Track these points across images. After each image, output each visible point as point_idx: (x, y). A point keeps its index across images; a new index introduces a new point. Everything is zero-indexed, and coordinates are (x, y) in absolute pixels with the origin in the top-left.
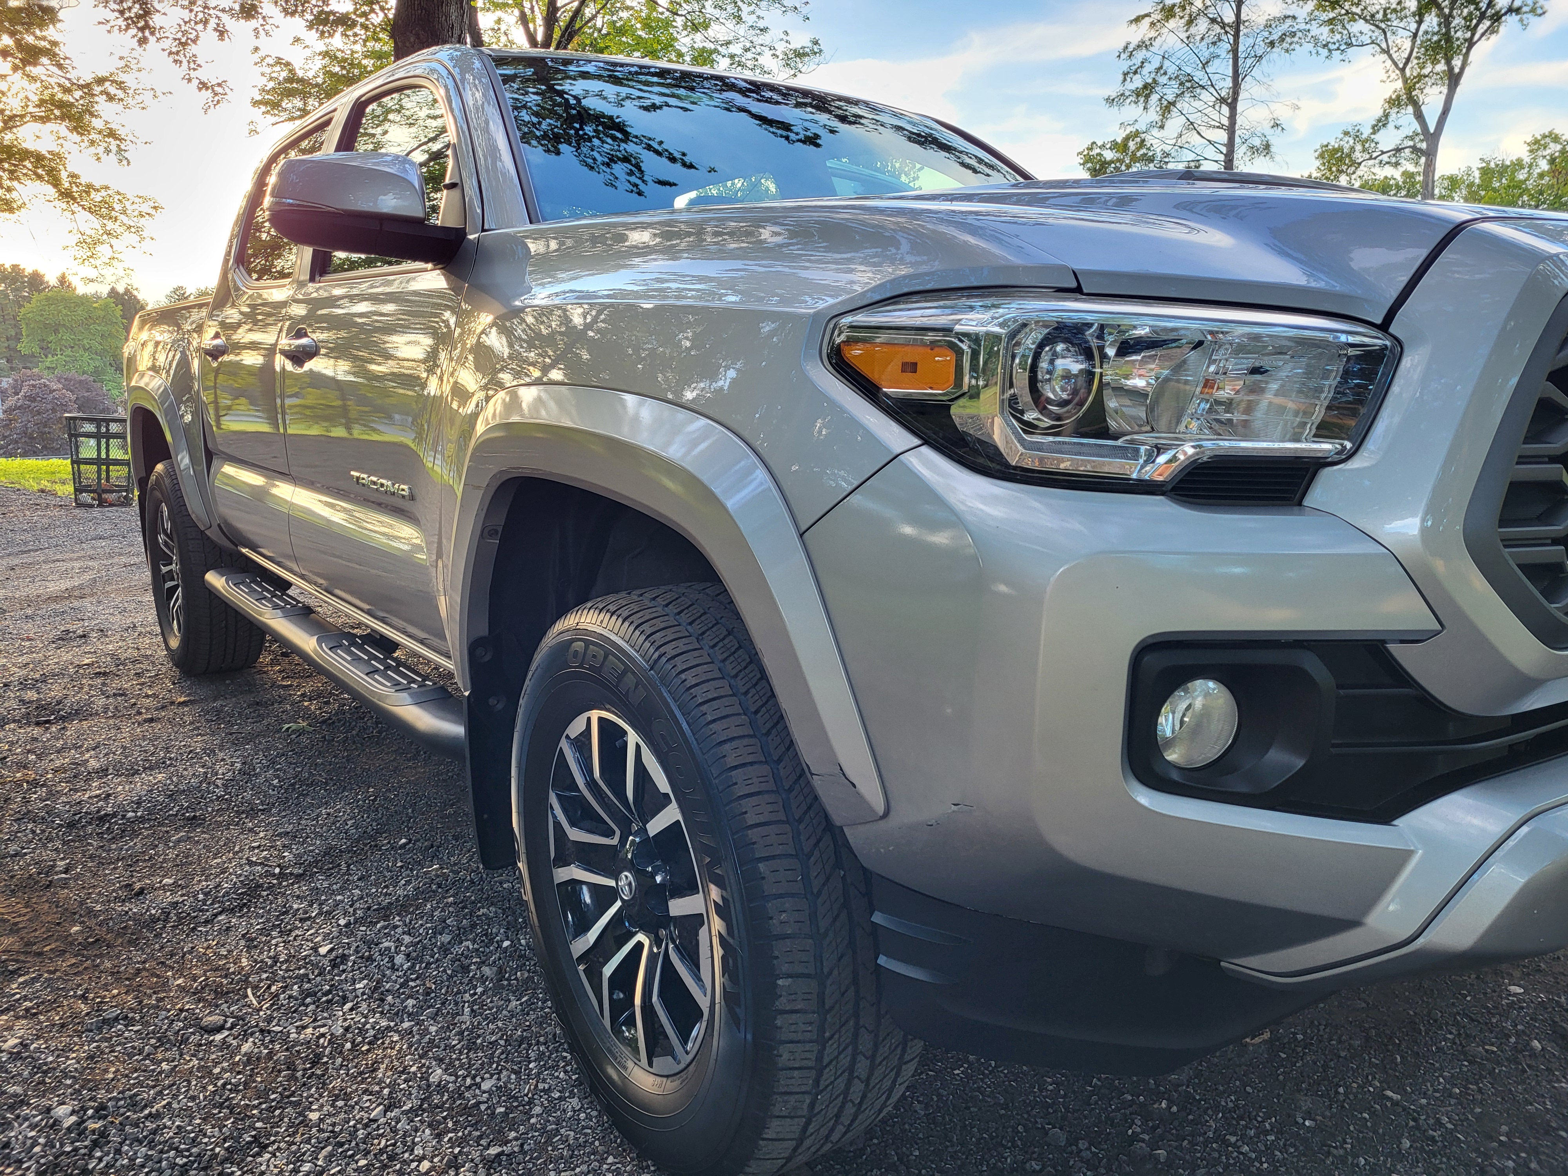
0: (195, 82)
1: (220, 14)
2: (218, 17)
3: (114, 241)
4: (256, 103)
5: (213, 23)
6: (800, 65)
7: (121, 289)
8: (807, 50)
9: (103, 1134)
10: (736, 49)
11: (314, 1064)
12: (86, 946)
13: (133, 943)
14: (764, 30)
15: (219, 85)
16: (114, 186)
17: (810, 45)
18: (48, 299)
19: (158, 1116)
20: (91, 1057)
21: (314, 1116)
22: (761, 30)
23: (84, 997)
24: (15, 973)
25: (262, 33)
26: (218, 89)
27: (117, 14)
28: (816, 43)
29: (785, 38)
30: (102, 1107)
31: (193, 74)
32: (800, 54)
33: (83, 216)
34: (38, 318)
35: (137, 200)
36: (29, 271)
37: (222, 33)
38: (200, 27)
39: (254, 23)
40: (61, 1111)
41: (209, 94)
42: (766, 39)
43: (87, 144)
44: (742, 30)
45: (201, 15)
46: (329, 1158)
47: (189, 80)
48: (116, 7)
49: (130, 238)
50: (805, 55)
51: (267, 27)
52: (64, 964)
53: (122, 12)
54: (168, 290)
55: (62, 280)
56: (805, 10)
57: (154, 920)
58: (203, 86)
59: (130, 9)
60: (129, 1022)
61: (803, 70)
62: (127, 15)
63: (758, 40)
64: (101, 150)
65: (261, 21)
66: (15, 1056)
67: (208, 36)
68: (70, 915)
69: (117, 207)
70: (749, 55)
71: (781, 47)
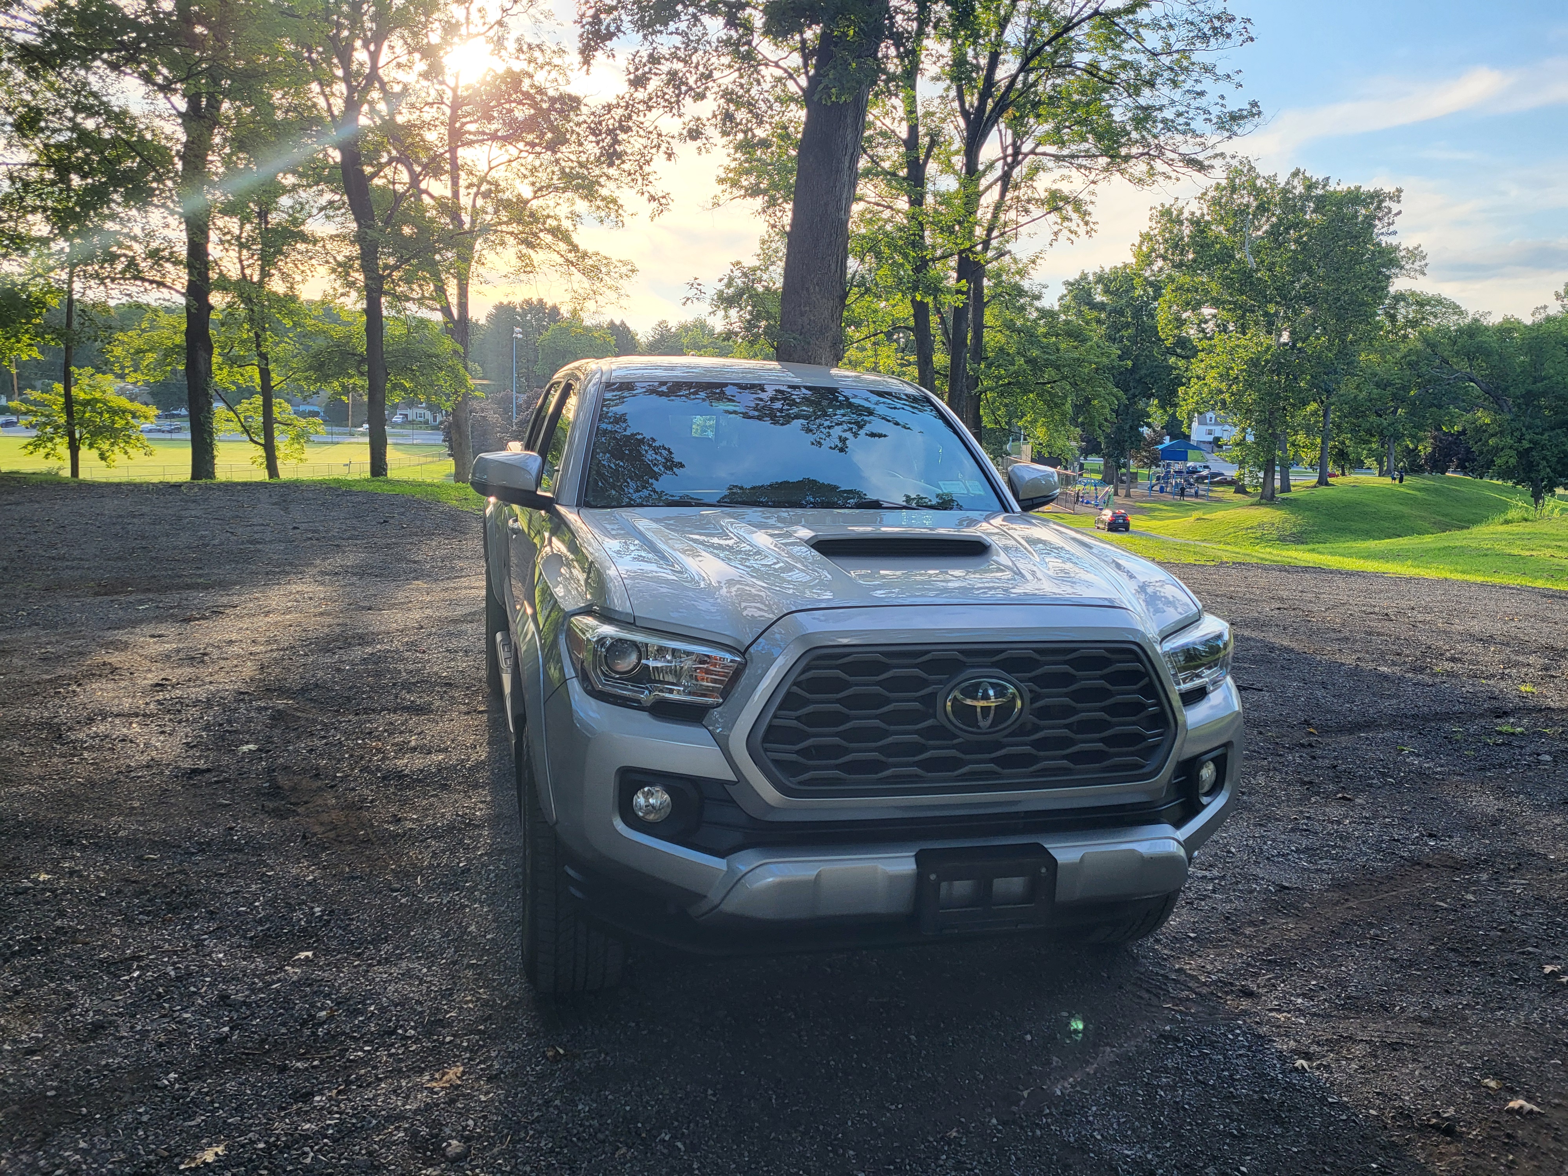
0: (646, 195)
1: (670, 140)
2: (669, 143)
3: (598, 297)
4: (721, 181)
5: (664, 147)
6: (1236, 128)
7: (618, 322)
8: (1245, 113)
9: (329, 921)
10: (1169, 114)
11: (426, 913)
12: (363, 842)
13: (383, 844)
14: (1201, 94)
15: (664, 197)
16: (603, 253)
17: (1248, 107)
18: (561, 328)
19: (353, 919)
20: (339, 891)
21: (412, 933)
22: (1198, 94)
23: (349, 865)
24: (327, 848)
25: (703, 150)
26: (663, 201)
27: (594, 144)
28: (1254, 104)
29: (1221, 101)
30: (332, 911)
31: (645, 188)
32: (1235, 118)
33: (577, 276)
34: (552, 345)
35: (619, 264)
36: (550, 304)
37: (670, 156)
38: (654, 151)
39: (699, 143)
40: (317, 909)
41: (655, 204)
42: (1202, 102)
43: (594, 208)
44: (1177, 95)
45: (655, 142)
46: (408, 951)
47: (643, 194)
48: (594, 139)
49: (612, 295)
50: (1242, 117)
51: (708, 146)
52: (348, 848)
53: (598, 143)
54: (654, 323)
55: (574, 312)
56: (1237, 78)
57: (398, 835)
58: (652, 198)
59: (603, 140)
60: (362, 879)
61: (1239, 132)
62: (601, 144)
63: (1195, 104)
64: (603, 214)
65: (704, 141)
66: (309, 884)
67: (659, 160)
68: (362, 826)
69: (604, 270)
70: (1181, 120)
71: (1215, 111)
